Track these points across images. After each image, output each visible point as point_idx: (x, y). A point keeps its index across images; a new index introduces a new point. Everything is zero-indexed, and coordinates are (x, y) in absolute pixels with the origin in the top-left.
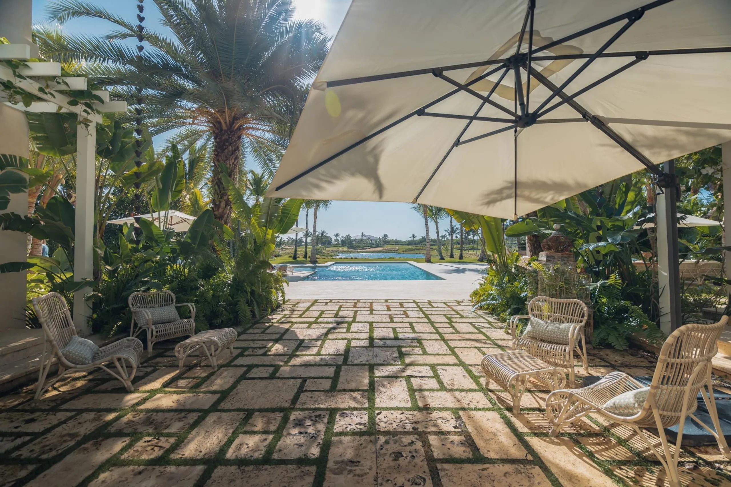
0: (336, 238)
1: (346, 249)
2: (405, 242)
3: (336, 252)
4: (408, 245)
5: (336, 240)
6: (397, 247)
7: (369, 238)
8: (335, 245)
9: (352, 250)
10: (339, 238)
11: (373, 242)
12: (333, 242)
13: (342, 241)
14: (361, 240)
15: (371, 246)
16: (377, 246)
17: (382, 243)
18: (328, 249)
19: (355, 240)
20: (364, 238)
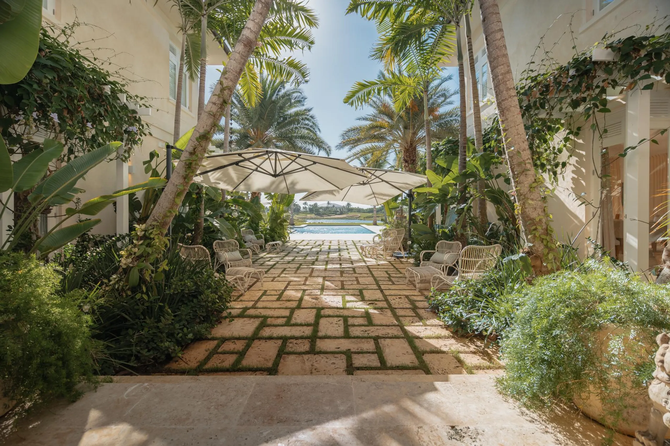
0: (304, 206)
1: (313, 216)
2: (366, 210)
3: (305, 218)
4: (369, 212)
5: (305, 208)
6: (359, 215)
7: (334, 206)
8: (303, 213)
9: (319, 217)
10: (307, 206)
11: (338, 210)
12: (302, 209)
13: (310, 209)
14: (327, 208)
15: (335, 213)
16: (341, 213)
17: (346, 210)
18: (298, 216)
19: (321, 208)
20: (329, 206)
